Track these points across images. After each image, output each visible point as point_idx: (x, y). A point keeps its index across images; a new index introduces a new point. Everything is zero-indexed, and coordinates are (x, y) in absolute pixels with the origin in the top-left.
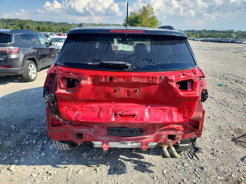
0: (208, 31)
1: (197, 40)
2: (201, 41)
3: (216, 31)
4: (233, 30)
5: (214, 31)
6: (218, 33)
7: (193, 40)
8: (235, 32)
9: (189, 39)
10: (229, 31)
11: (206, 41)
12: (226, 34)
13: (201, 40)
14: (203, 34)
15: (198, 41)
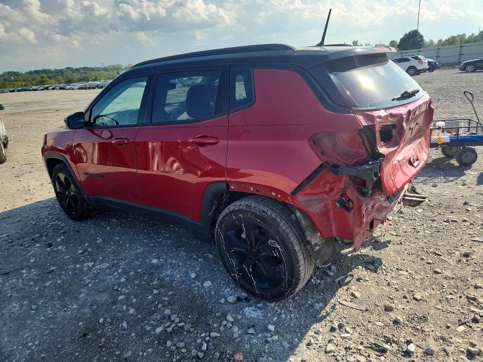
0: (77, 70)
1: (70, 89)
2: (79, 89)
3: (92, 69)
4: (119, 65)
5: (88, 68)
6: (98, 73)
7: (61, 88)
8: (123, 68)
9: (52, 87)
10: (113, 67)
11: (90, 88)
12: (111, 73)
13: (77, 87)
14: (70, 77)
15: (73, 89)
